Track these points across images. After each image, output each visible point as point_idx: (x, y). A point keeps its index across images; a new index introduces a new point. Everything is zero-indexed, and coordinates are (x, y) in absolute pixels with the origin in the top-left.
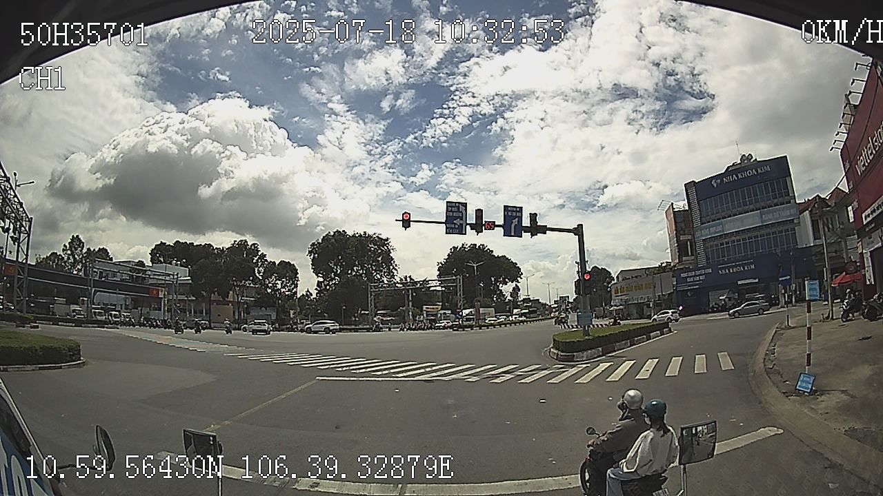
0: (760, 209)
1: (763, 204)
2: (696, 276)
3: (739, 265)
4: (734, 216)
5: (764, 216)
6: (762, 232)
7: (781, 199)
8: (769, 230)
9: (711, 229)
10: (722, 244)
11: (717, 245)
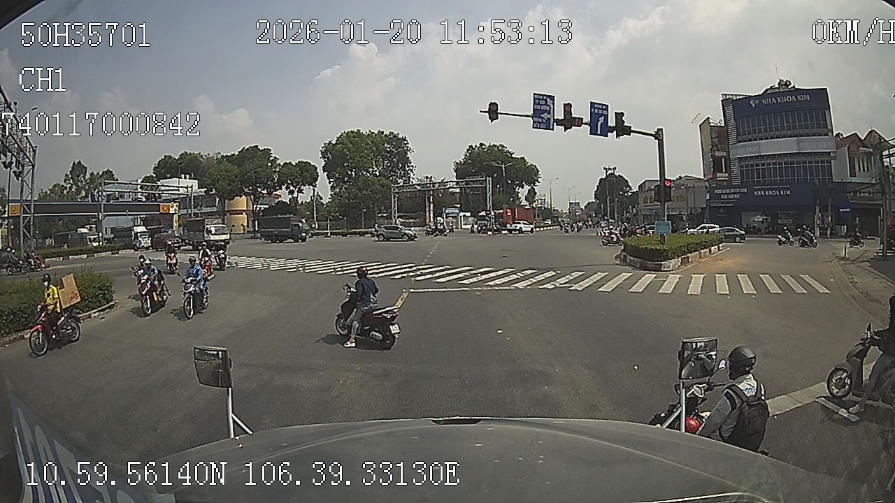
0: (797, 136)
1: (801, 131)
2: (729, 194)
3: (776, 189)
4: (771, 139)
5: (801, 144)
6: (799, 159)
7: (818, 130)
8: (805, 159)
9: (747, 148)
10: (758, 165)
11: (752, 166)
